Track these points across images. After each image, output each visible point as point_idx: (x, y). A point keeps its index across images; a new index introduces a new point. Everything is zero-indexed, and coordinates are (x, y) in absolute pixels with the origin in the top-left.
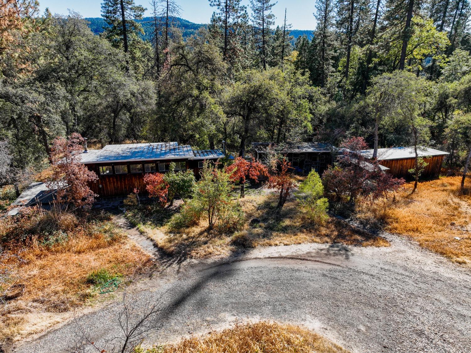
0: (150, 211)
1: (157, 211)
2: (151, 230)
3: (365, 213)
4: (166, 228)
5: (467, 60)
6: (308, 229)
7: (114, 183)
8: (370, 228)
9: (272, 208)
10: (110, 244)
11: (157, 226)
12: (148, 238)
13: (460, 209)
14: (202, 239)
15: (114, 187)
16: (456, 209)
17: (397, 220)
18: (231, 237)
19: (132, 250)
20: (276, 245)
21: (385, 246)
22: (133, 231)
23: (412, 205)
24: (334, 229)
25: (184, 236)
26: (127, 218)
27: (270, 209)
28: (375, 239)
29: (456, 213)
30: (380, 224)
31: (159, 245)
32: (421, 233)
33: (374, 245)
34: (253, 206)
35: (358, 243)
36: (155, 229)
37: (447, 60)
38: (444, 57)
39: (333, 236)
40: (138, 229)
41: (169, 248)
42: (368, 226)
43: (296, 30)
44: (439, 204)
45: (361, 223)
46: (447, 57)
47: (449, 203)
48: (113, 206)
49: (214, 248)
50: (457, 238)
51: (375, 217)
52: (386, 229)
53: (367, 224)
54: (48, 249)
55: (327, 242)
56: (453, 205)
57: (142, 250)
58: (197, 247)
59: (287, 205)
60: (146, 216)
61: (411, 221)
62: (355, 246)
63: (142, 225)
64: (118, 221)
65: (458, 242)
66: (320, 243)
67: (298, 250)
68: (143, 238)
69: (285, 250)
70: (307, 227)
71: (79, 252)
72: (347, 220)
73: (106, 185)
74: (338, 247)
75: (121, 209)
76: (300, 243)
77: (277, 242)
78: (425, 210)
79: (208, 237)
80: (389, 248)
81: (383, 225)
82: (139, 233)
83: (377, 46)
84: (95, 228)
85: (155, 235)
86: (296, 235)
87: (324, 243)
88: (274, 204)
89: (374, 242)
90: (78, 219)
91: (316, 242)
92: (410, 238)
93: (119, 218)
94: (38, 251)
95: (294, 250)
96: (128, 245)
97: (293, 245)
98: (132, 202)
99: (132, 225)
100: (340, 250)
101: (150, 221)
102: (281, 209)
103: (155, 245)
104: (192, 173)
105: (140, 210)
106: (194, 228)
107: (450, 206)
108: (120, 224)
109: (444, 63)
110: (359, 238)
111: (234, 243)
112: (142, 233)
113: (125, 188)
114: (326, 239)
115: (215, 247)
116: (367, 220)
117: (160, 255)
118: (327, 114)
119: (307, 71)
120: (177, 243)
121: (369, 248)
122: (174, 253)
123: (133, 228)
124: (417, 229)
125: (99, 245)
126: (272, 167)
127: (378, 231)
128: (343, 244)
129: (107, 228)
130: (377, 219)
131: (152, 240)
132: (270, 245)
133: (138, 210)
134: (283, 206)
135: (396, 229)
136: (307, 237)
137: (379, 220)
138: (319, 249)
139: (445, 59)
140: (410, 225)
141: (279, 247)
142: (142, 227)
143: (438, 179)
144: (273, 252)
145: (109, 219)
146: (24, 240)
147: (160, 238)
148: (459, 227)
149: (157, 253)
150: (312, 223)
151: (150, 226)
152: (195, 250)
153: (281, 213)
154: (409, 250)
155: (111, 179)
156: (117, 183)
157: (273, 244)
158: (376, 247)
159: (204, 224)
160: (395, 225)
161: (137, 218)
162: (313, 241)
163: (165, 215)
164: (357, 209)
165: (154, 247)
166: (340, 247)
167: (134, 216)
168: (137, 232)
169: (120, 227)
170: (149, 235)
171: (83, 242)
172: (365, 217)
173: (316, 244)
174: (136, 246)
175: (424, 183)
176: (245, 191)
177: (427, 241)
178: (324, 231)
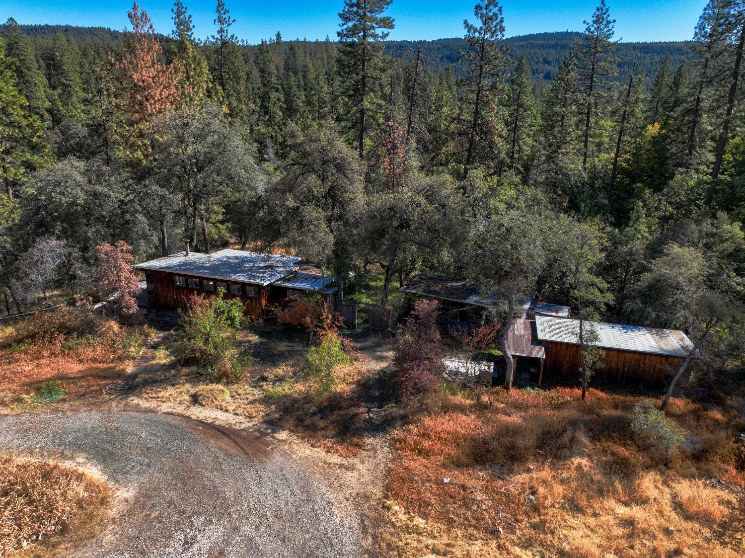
33: (329, 449)
35: (314, 440)
63: (162, 350)
64: (153, 339)
68: (146, 363)
82: (150, 358)
90: (121, 328)
108: (151, 343)
110: (333, 435)
125: (103, 359)
151: (168, 354)
168: (150, 356)
174: (126, 369)
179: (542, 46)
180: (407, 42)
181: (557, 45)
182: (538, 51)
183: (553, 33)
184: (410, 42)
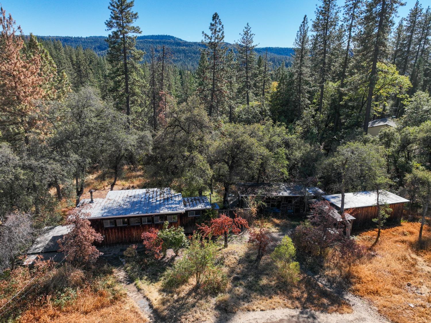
0: (146, 264)
1: (152, 264)
2: (147, 287)
3: (332, 270)
4: (159, 285)
5: (428, 101)
6: (282, 290)
7: (115, 233)
8: (336, 287)
9: (251, 261)
10: (112, 302)
11: (152, 282)
12: (144, 297)
13: (416, 266)
14: (191, 300)
15: (116, 237)
16: (413, 265)
17: (359, 280)
18: (215, 299)
19: (131, 311)
20: (254, 310)
21: (348, 313)
22: (132, 287)
23: (374, 261)
24: (304, 289)
25: (175, 296)
26: (126, 272)
27: (250, 262)
28: (340, 304)
29: (413, 270)
30: (345, 284)
31: (154, 307)
32: (380, 296)
33: (338, 311)
34: (235, 258)
35: (324, 309)
36: (151, 285)
37: (409, 99)
38: (407, 96)
39: (303, 299)
40: (136, 284)
41: (162, 312)
42: (335, 285)
43: (277, 48)
44: (399, 259)
45: (329, 281)
46: (409, 97)
47: (407, 259)
48: (114, 254)
49: (200, 313)
50: (411, 305)
51: (341, 275)
52: (350, 290)
53: (333, 282)
54: (60, 309)
55: (298, 308)
56: (411, 260)
57: (139, 313)
58: (186, 311)
59: (265, 259)
60: (143, 270)
61: (372, 280)
62: (322, 312)
63: (139, 281)
64: (118, 274)
65: (412, 310)
66: (292, 309)
67: (272, 317)
68: (141, 296)
69: (261, 317)
70: (281, 288)
71: (86, 313)
72: (316, 277)
73: (109, 235)
74: (307, 313)
75: (121, 259)
76: (274, 309)
77: (255, 307)
78: (385, 266)
79: (195, 299)
80: (352, 315)
81: (348, 285)
82: (136, 290)
83: (347, 89)
84: (100, 283)
85: (151, 294)
86: (271, 298)
87: (295, 308)
88: (254, 258)
89: (338, 307)
90: (85, 273)
91: (287, 307)
92: (370, 303)
93: (120, 270)
94: (51, 311)
95: (268, 317)
96: (128, 305)
97: (268, 311)
98: (130, 253)
99: (130, 280)
100: (308, 317)
101: (147, 275)
102: (259, 263)
103: (151, 306)
104: (183, 230)
105: (138, 262)
106: (183, 287)
107: (409, 262)
108: (121, 277)
109: (407, 102)
110: (325, 301)
111: (218, 307)
112: (139, 290)
113: (125, 237)
114: (297, 303)
115: (201, 311)
116: (333, 278)
117: (155, 318)
118: (301, 158)
119: (284, 125)
120: (169, 306)
121: (334, 314)
122: (166, 317)
123: (132, 283)
124: (377, 291)
125: (103, 304)
126: (252, 213)
127: (343, 291)
128: (311, 310)
129: (109, 283)
130: (343, 278)
131: (148, 299)
132: (249, 311)
133: (136, 262)
134: (260, 259)
135: (358, 290)
136: (281, 301)
137: (344, 279)
138: (290, 316)
139: (407, 99)
140: (371, 287)
141: (256, 313)
142: (139, 283)
143: (400, 225)
144: (251, 318)
145: (111, 273)
146: (40, 300)
147: (155, 297)
148: (414, 289)
149: (152, 315)
150: (285, 283)
151: (146, 281)
152: (184, 315)
153: (259, 268)
154: (369, 317)
155: (113, 230)
156: (118, 233)
157: (251, 310)
158: (340, 313)
159: (193, 281)
160: (358, 286)
161: (135, 272)
162: (285, 306)
163: (158, 268)
164: (326, 265)
165: (150, 308)
166: (309, 313)
167: (132, 269)
168: (135, 289)
169: (121, 282)
170: (146, 294)
171: (90, 301)
172: (332, 274)
173: (287, 309)
174: (135, 306)
175: (387, 230)
176: (229, 237)
177: (385, 307)
178: (296, 293)
179: (152, 42)
180: (69, 37)
181: (160, 42)
182: (151, 45)
183: (156, 36)
184: (72, 38)
